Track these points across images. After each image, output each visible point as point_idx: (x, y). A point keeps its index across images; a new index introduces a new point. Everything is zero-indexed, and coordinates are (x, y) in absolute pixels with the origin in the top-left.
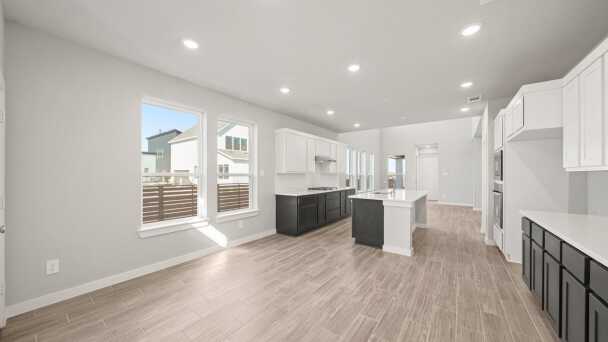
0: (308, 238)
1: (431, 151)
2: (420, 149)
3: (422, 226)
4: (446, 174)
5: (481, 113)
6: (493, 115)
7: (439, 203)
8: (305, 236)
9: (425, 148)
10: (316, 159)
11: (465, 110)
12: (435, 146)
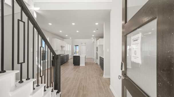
0: (63, 66)
1: (84, 44)
5: (95, 39)
6: (97, 40)
8: (63, 65)
10: (61, 46)
11: (92, 38)
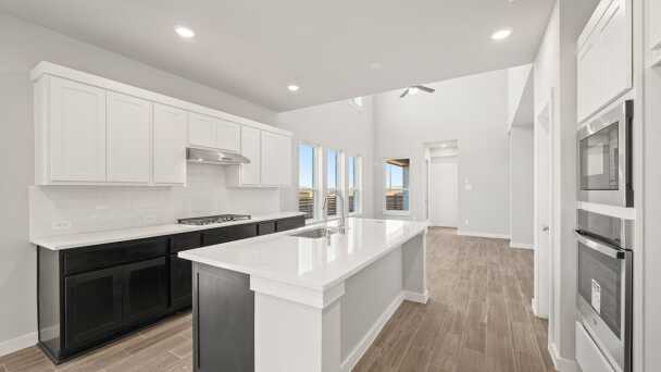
1: (448, 153)
2: (432, 149)
3: (415, 297)
4: (469, 187)
7: (459, 233)
9: (439, 149)
10: (189, 153)
12: (453, 144)
